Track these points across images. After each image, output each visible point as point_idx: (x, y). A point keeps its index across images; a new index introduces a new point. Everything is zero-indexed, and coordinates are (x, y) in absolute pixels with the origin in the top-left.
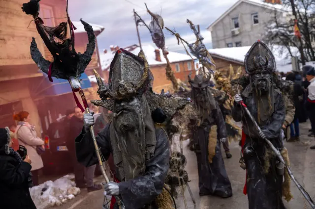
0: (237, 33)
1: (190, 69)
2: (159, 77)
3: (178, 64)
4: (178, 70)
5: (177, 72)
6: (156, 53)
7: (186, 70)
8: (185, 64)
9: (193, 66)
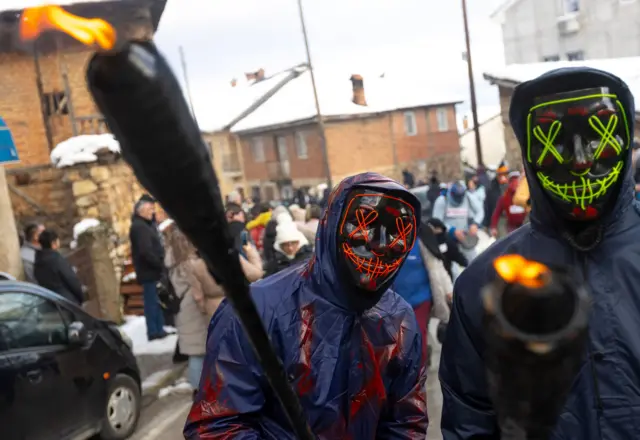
0: (573, 26)
1: (443, 127)
2: (360, 148)
3: (411, 114)
4: (410, 130)
5: (410, 134)
6: (354, 84)
7: (433, 130)
8: (431, 115)
9: (453, 121)
